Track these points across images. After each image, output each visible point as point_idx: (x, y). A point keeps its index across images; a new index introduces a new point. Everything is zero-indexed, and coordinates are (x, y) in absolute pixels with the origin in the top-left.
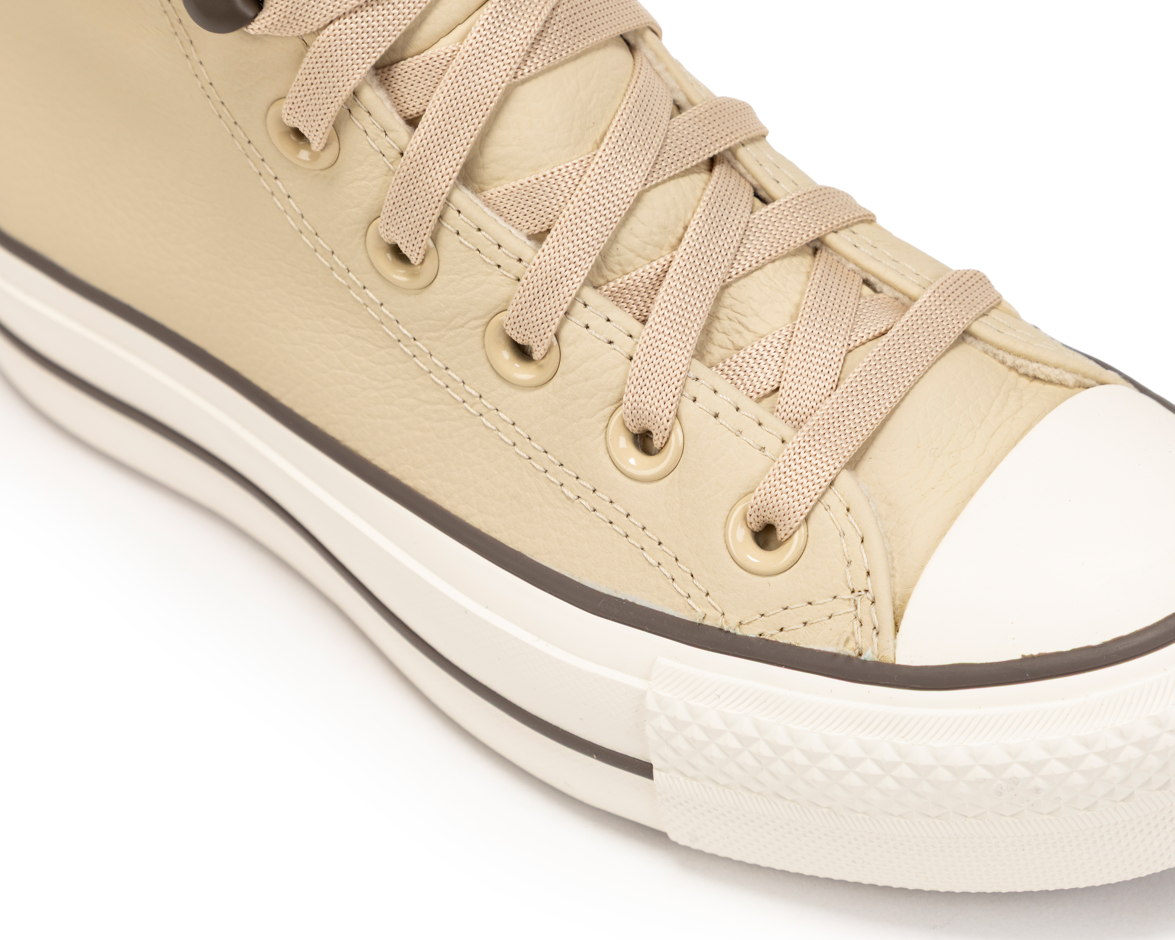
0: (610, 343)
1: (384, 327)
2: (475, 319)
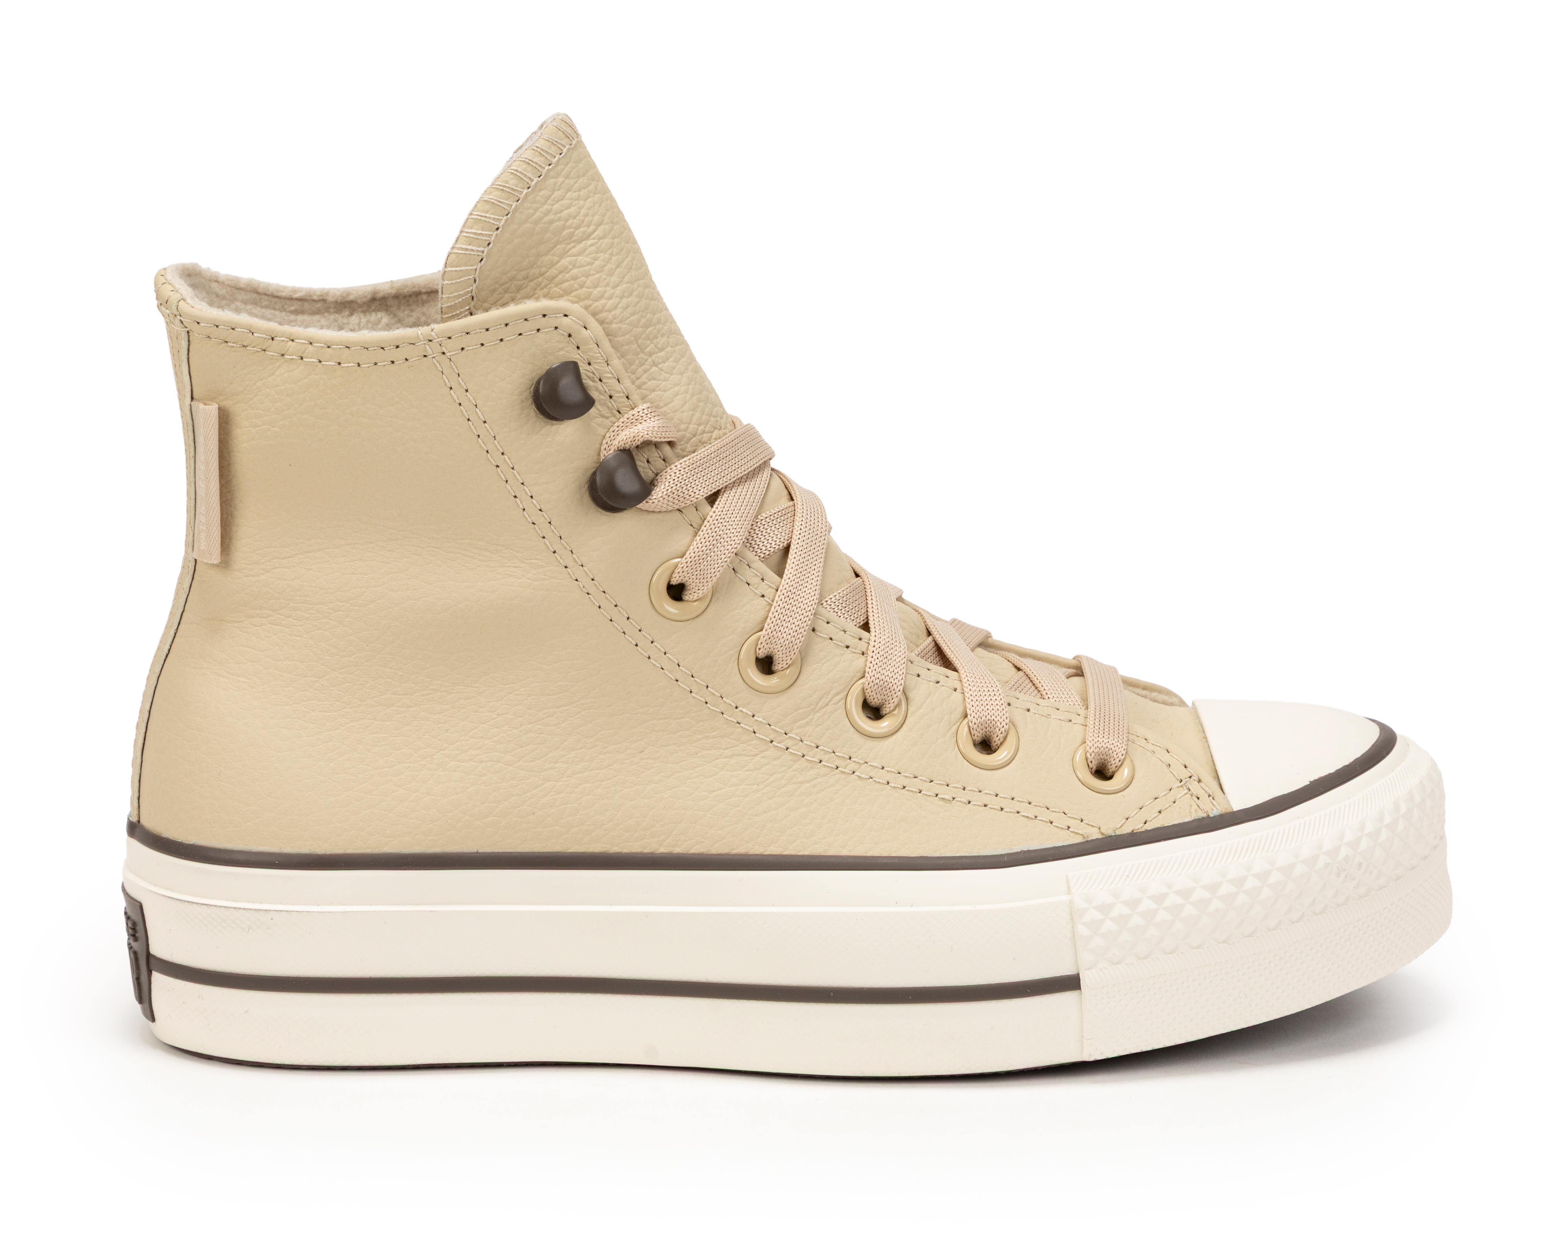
2: (837, 694)
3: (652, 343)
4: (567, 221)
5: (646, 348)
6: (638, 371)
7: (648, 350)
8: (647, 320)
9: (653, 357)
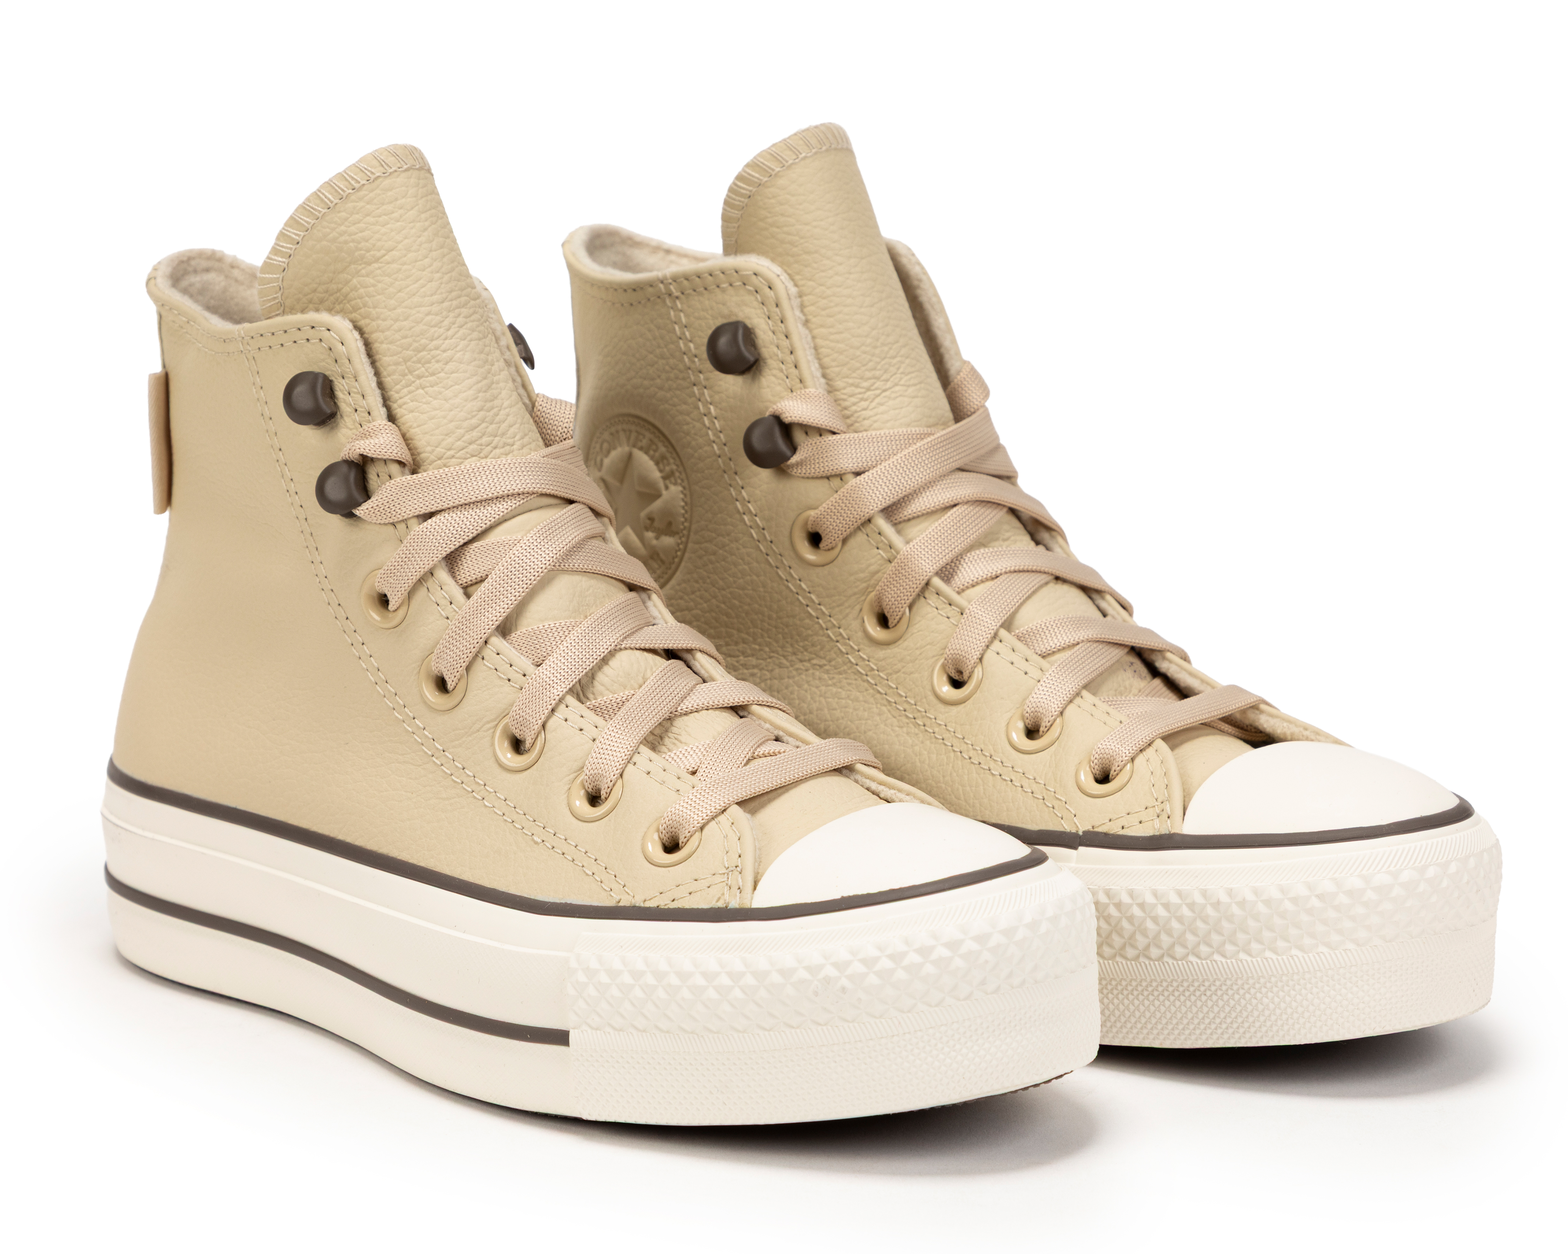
0: (581, 730)
1: (424, 748)
2: (488, 722)
3: (423, 367)
4: (359, 243)
5: (415, 371)
6: (402, 391)
7: (417, 373)
8: (420, 345)
9: (422, 380)
